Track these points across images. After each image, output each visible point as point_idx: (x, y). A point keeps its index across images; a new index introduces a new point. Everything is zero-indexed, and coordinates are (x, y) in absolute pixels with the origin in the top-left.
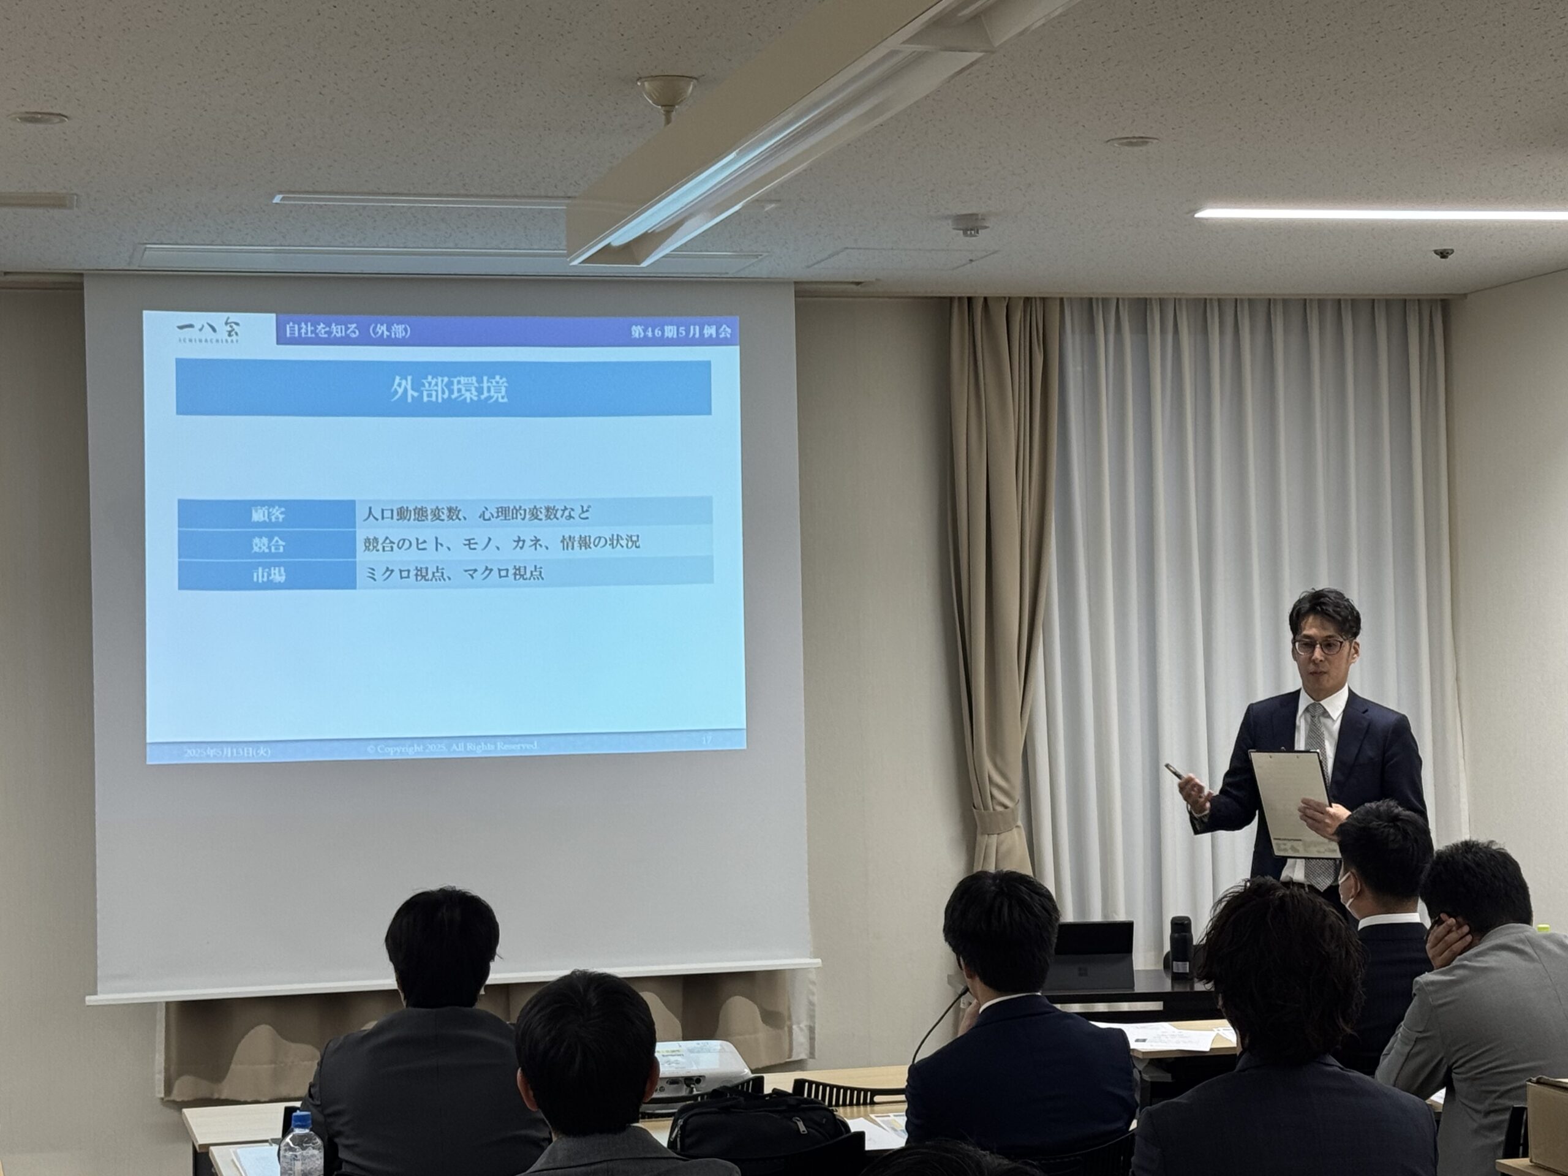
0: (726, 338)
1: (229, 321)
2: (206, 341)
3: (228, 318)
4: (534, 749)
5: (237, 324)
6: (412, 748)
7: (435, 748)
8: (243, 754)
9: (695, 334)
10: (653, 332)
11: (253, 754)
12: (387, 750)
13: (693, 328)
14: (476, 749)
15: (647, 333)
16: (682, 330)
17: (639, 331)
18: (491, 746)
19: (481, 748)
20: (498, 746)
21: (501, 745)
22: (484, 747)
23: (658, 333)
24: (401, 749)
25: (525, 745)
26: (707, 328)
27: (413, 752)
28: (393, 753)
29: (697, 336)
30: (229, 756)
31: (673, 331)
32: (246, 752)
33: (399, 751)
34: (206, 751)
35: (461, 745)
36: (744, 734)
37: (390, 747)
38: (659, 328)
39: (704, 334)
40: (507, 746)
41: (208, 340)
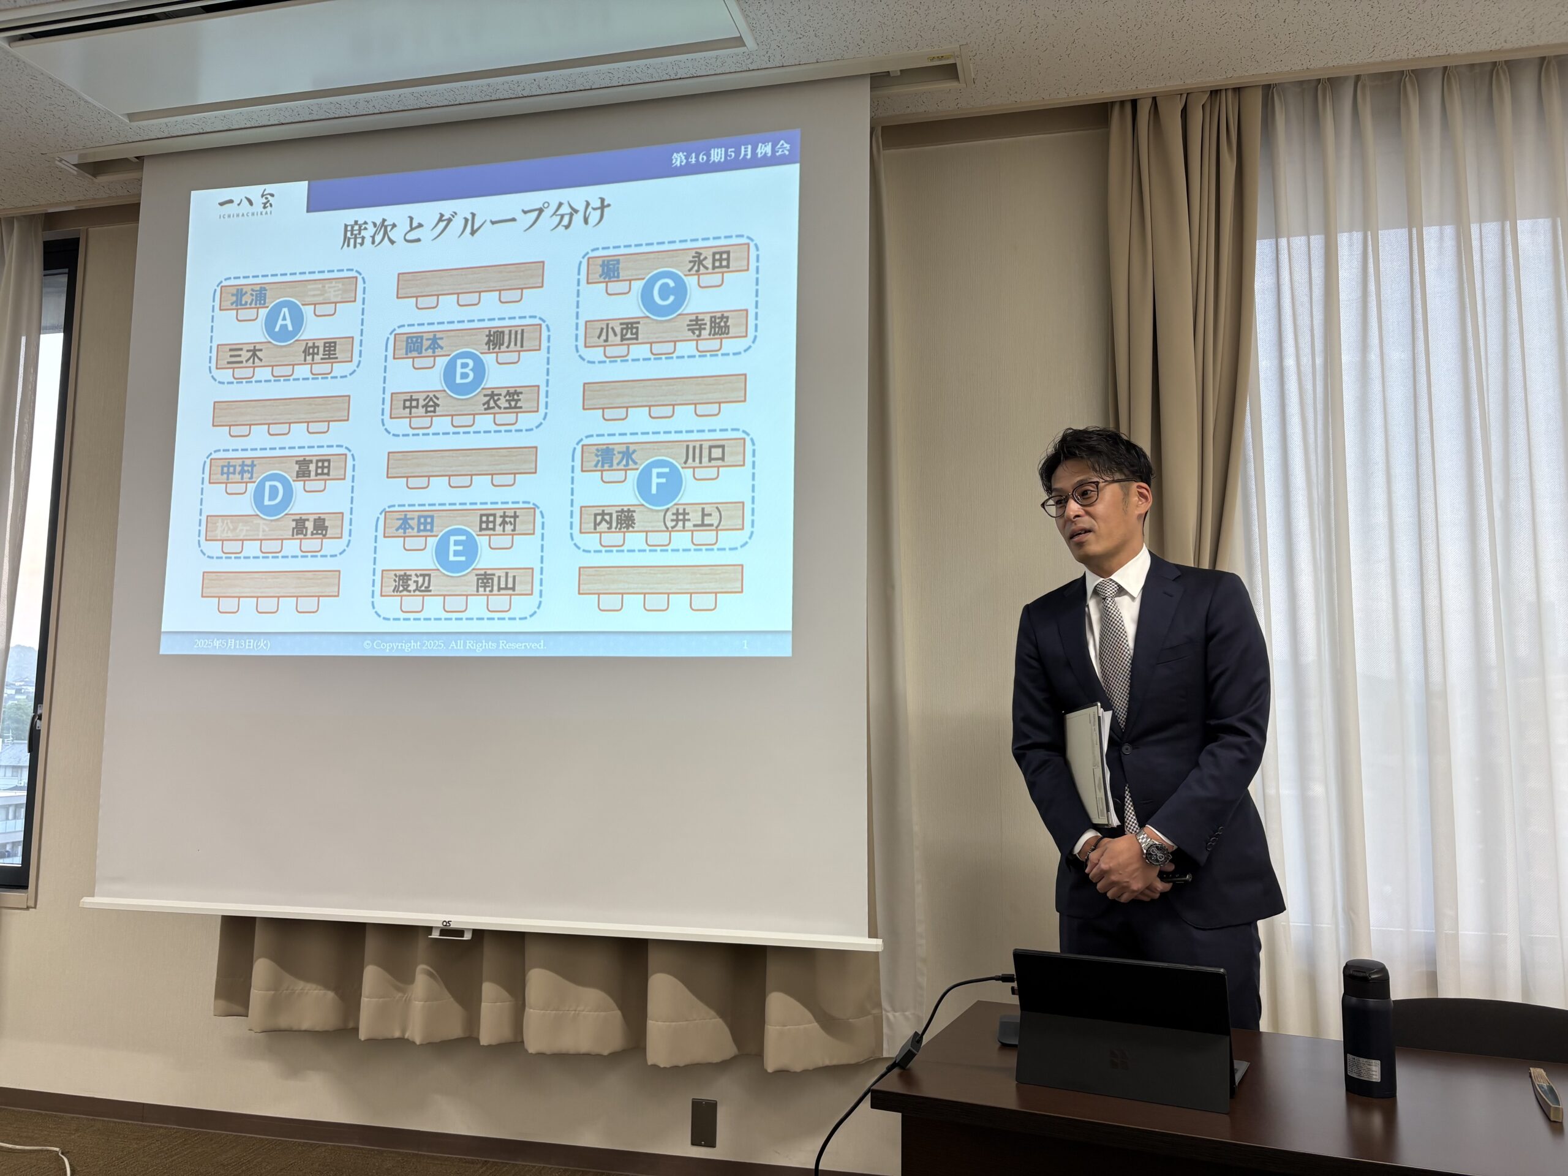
0: (783, 156)
1: (265, 193)
2: (243, 215)
3: (265, 190)
5: (272, 195)
6: (409, 644)
7: (432, 645)
8: (245, 646)
9: (746, 155)
10: (697, 157)
11: (253, 646)
12: (384, 646)
13: (745, 148)
14: (476, 647)
15: (690, 160)
16: (731, 152)
17: (681, 158)
18: (493, 645)
19: (482, 647)
20: (501, 644)
21: (503, 643)
22: (485, 646)
23: (703, 159)
24: (398, 646)
25: (531, 644)
26: (761, 146)
27: (410, 649)
28: (388, 649)
29: (749, 157)
30: (233, 647)
31: (721, 154)
32: (247, 644)
33: (395, 648)
34: (213, 642)
35: (460, 643)
36: (790, 638)
37: (386, 643)
38: (703, 153)
39: (757, 154)
40: (510, 645)
41: (245, 214)
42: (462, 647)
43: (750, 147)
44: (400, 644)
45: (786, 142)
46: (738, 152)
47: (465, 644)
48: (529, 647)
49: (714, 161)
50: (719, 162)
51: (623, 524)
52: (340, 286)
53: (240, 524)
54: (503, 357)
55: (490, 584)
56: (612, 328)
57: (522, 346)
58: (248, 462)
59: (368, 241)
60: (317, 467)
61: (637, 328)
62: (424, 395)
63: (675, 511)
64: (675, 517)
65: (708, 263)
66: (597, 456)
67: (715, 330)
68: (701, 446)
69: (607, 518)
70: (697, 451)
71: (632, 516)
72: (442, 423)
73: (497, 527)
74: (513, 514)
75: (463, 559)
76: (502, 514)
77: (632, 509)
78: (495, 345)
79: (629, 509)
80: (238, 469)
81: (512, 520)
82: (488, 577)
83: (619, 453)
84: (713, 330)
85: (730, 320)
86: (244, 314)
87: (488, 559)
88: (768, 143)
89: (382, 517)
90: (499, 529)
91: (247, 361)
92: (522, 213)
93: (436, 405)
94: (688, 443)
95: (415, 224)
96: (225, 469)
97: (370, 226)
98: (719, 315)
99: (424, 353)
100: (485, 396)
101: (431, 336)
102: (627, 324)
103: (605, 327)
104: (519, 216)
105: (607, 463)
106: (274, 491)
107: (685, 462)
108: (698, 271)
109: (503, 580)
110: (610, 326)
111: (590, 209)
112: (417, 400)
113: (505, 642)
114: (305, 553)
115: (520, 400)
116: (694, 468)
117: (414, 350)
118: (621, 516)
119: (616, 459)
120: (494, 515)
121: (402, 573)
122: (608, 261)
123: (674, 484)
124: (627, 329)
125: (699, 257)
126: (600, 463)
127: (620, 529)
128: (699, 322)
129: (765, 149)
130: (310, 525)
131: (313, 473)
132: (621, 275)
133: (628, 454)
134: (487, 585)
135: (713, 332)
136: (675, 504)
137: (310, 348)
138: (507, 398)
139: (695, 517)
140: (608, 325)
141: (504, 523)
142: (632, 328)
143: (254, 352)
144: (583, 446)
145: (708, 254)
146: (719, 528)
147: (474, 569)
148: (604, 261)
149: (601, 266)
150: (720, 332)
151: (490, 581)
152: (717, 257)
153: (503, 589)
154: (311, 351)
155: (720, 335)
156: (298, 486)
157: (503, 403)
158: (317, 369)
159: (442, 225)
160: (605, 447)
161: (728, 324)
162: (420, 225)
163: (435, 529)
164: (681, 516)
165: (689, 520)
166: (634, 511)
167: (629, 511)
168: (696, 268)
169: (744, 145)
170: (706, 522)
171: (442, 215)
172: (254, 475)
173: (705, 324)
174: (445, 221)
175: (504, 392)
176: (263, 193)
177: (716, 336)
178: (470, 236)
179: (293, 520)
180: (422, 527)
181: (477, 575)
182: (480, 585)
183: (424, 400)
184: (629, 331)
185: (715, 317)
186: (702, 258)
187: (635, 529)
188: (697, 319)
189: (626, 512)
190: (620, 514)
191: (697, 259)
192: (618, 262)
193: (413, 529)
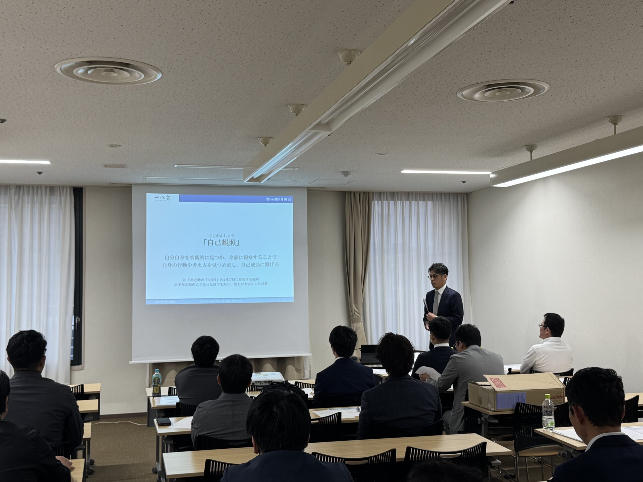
0: (290, 201)
1: (168, 196)
4: (241, 301)
7: (217, 301)
8: (169, 302)
9: (282, 200)
11: (172, 302)
12: (205, 301)
14: (227, 301)
15: (270, 200)
17: (268, 198)
26: (285, 199)
27: (211, 302)
30: (166, 302)
31: (277, 199)
33: (208, 302)
34: (160, 301)
36: (293, 298)
38: (273, 198)
45: (290, 198)
47: (224, 301)
48: (239, 301)
169: (281, 197)
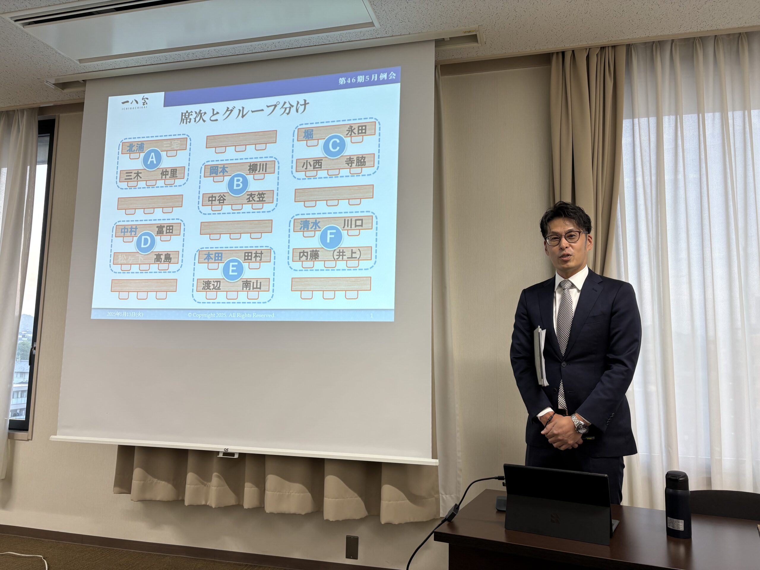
0: (392, 80)
1: (144, 98)
2: (133, 108)
3: (144, 96)
4: (273, 317)
5: (147, 99)
6: (210, 315)
7: (221, 315)
8: (131, 315)
9: (374, 79)
10: (351, 80)
11: (135, 315)
12: (197, 315)
13: (374, 76)
14: (242, 316)
15: (347, 81)
16: (367, 77)
17: (343, 80)
18: (250, 315)
19: (245, 316)
20: (254, 315)
21: (255, 314)
22: (246, 316)
23: (354, 81)
24: (204, 315)
25: (268, 315)
26: (382, 75)
27: (210, 317)
28: (200, 317)
29: (376, 80)
30: (125, 316)
31: (363, 78)
32: (132, 314)
33: (203, 316)
34: (116, 313)
35: (234, 314)
36: (393, 312)
37: (199, 314)
38: (354, 78)
39: (380, 78)
40: (258, 315)
41: (134, 108)
42: (235, 316)
43: (376, 75)
44: (205, 315)
45: (394, 73)
46: (370, 78)
47: (236, 316)
48: (267, 316)
49: (359, 82)
50: (362, 82)
51: (313, 257)
52: (179, 142)
53: (130, 257)
54: (257, 177)
55: (249, 286)
56: (309, 163)
57: (266, 171)
58: (134, 227)
59: (193, 120)
60: (167, 229)
61: (321, 163)
62: (218, 195)
63: (338, 251)
64: (338, 254)
65: (356, 131)
66: (301, 224)
67: (359, 164)
68: (351, 219)
69: (306, 254)
70: (350, 222)
71: (318, 253)
72: (227, 208)
73: (253, 258)
74: (260, 252)
75: (236, 274)
76: (255, 252)
77: (318, 250)
78: (253, 170)
79: (316, 250)
80: (129, 230)
81: (260, 255)
82: (248, 282)
83: (312, 223)
84: (358, 163)
85: (366, 159)
86: (133, 156)
87: (248, 274)
88: (385, 73)
89: (198, 254)
90: (253, 259)
91: (134, 178)
92: (266, 107)
93: (224, 199)
94: (345, 218)
95: (215, 112)
96: (123, 230)
97: (194, 114)
98: (361, 156)
99: (219, 175)
100: (248, 195)
101: (222, 166)
102: (316, 160)
103: (306, 162)
104: (265, 108)
105: (306, 228)
106: (146, 241)
107: (344, 227)
108: (351, 135)
109: (255, 284)
110: (308, 162)
111: (299, 105)
112: (215, 197)
113: (256, 314)
114: (160, 271)
115: (264, 197)
116: (348, 230)
117: (214, 173)
118: (312, 253)
119: (311, 225)
120: (251, 253)
121: (207, 280)
122: (308, 130)
123: (338, 237)
124: (316, 163)
125: (351, 128)
126: (302, 228)
127: (312, 259)
128: (351, 160)
129: (384, 76)
130: (163, 257)
131: (165, 232)
132: (314, 137)
133: (316, 224)
134: (248, 286)
135: (358, 164)
136: (338, 248)
137: (164, 172)
138: (258, 196)
139: (348, 254)
140: (307, 161)
141: (256, 256)
142: (319, 163)
143: (138, 174)
144: (294, 219)
145: (356, 127)
146: (360, 259)
147: (241, 279)
148: (305, 130)
149: (304, 132)
150: (361, 164)
151: (249, 284)
152: (360, 128)
153: (255, 288)
154: (165, 173)
155: (361, 166)
156: (157, 238)
157: (256, 198)
158: (168, 182)
159: (228, 113)
160: (305, 220)
161: (365, 161)
162: (218, 113)
163: (223, 259)
164: (341, 253)
165: (345, 255)
166: (319, 251)
167: (316, 251)
168: (350, 133)
169: (374, 74)
170: (353, 256)
171: (228, 108)
172: (137, 233)
173: (354, 161)
174: (230, 111)
175: (257, 193)
176: (143, 97)
177: (359, 167)
178: (242, 118)
179: (155, 255)
180: (217, 258)
181: (243, 281)
182: (244, 286)
183: (219, 197)
184: (317, 164)
185: (359, 157)
186: (353, 129)
187: (319, 260)
188: (350, 158)
189: (314, 251)
190: (312, 252)
191: (350, 129)
192: (312, 130)
193: (212, 259)
